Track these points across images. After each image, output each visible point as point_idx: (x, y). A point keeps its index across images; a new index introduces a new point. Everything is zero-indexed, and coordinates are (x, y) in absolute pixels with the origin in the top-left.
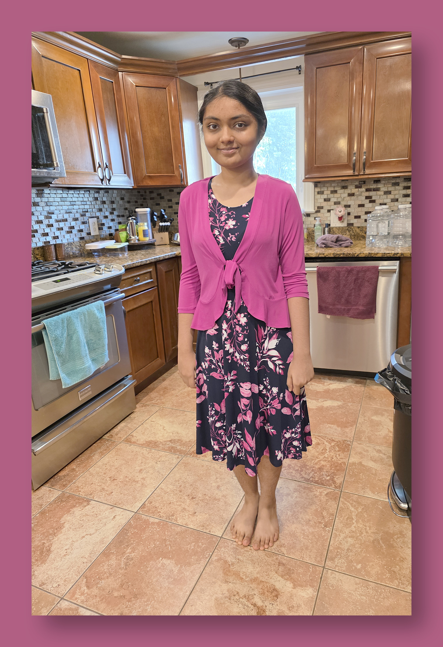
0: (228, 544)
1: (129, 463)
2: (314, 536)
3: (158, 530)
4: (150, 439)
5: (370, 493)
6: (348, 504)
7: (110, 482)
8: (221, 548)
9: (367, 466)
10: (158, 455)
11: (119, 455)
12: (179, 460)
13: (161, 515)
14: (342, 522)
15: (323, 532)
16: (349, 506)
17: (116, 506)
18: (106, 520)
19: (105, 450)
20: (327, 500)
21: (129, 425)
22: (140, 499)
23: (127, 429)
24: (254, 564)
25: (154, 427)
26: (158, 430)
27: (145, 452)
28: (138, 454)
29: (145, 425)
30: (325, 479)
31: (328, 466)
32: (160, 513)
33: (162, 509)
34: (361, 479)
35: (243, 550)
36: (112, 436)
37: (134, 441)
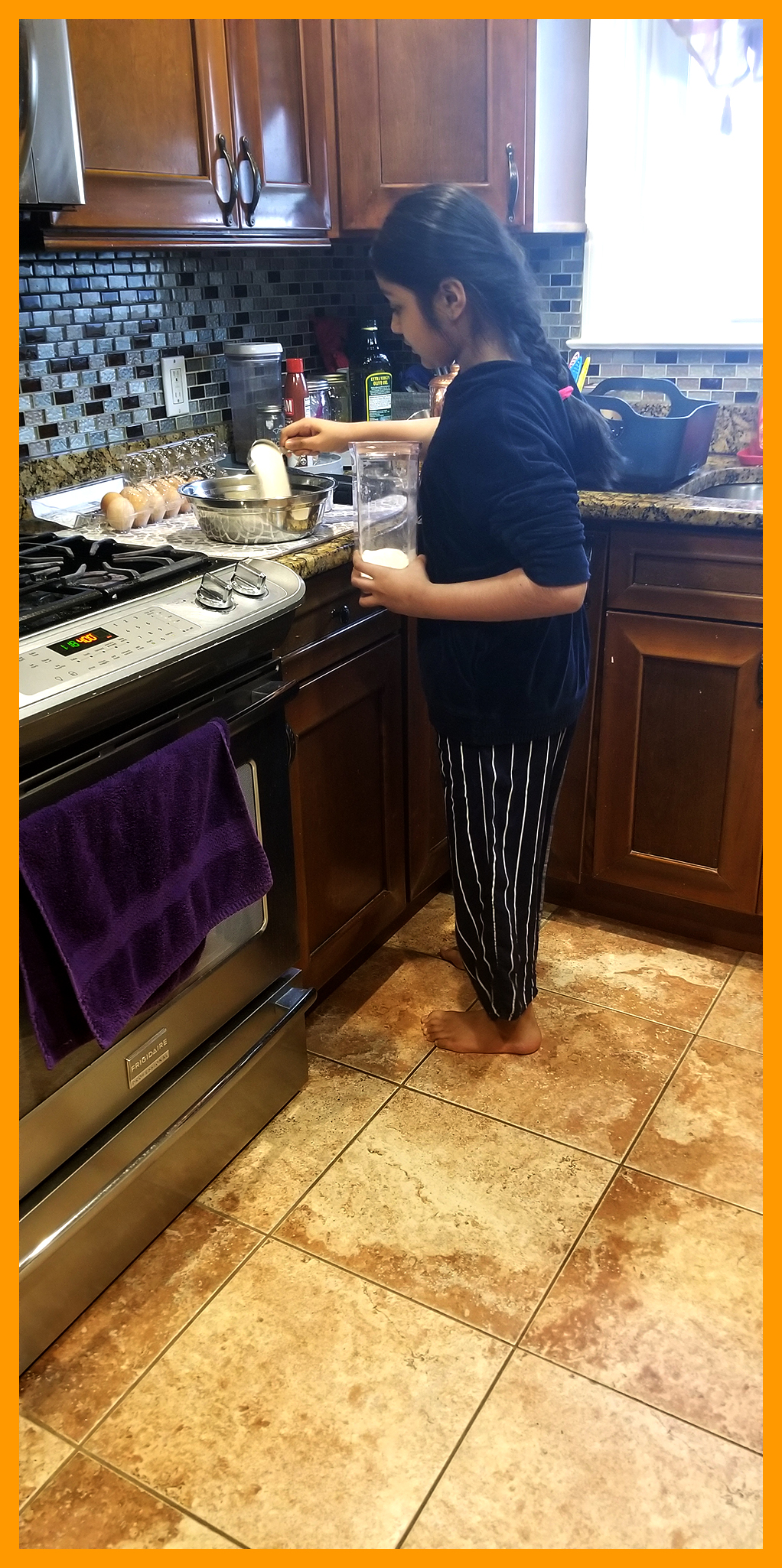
4: (374, 1238)
7: (245, 1430)
10: (414, 1323)
11: (270, 1303)
21: (288, 1157)
26: (400, 1197)
27: (361, 1297)
28: (339, 1309)
29: (351, 1167)
36: (234, 1199)
37: (318, 1238)
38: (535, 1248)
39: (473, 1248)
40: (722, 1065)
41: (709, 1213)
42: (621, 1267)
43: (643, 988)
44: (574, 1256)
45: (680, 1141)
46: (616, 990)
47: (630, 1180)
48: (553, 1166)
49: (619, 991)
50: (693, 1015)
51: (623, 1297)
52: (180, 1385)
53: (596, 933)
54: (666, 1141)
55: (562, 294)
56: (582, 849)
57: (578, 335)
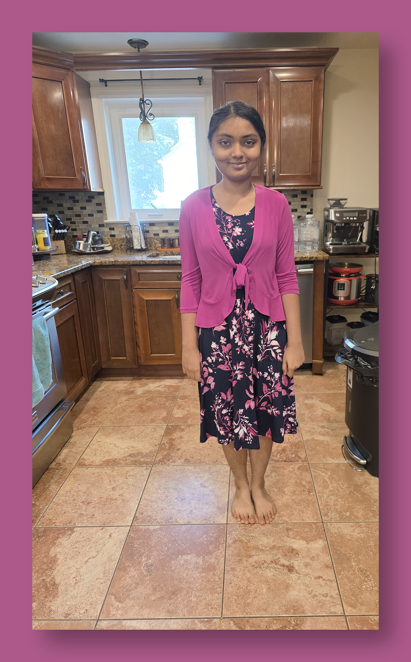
0: (236, 527)
1: (97, 485)
2: (304, 502)
3: (163, 534)
4: (106, 459)
5: (330, 459)
6: (318, 471)
7: (85, 506)
8: (231, 532)
9: (319, 440)
10: (124, 470)
11: (80, 480)
12: (149, 471)
13: (159, 521)
14: (320, 486)
15: (309, 497)
16: (319, 473)
17: (106, 526)
18: (102, 540)
19: (60, 478)
20: (301, 472)
21: (73, 450)
22: (129, 514)
23: (74, 454)
24: (267, 536)
25: (104, 447)
26: (110, 448)
27: (107, 471)
28: (102, 475)
29: (93, 447)
30: (292, 457)
31: (289, 446)
32: (158, 520)
33: (156, 516)
34: (320, 451)
35: (251, 529)
36: (59, 464)
37: (89, 463)
38: (151, 447)
39: (134, 452)
40: (186, 399)
41: (191, 428)
42: (173, 444)
43: (161, 389)
44: (161, 445)
45: (180, 416)
46: (154, 391)
47: (170, 427)
48: (150, 430)
49: (155, 392)
50: (176, 392)
51: (176, 449)
52: (61, 504)
53: (144, 381)
54: (177, 418)
55: (100, 208)
56: (136, 357)
57: (107, 219)
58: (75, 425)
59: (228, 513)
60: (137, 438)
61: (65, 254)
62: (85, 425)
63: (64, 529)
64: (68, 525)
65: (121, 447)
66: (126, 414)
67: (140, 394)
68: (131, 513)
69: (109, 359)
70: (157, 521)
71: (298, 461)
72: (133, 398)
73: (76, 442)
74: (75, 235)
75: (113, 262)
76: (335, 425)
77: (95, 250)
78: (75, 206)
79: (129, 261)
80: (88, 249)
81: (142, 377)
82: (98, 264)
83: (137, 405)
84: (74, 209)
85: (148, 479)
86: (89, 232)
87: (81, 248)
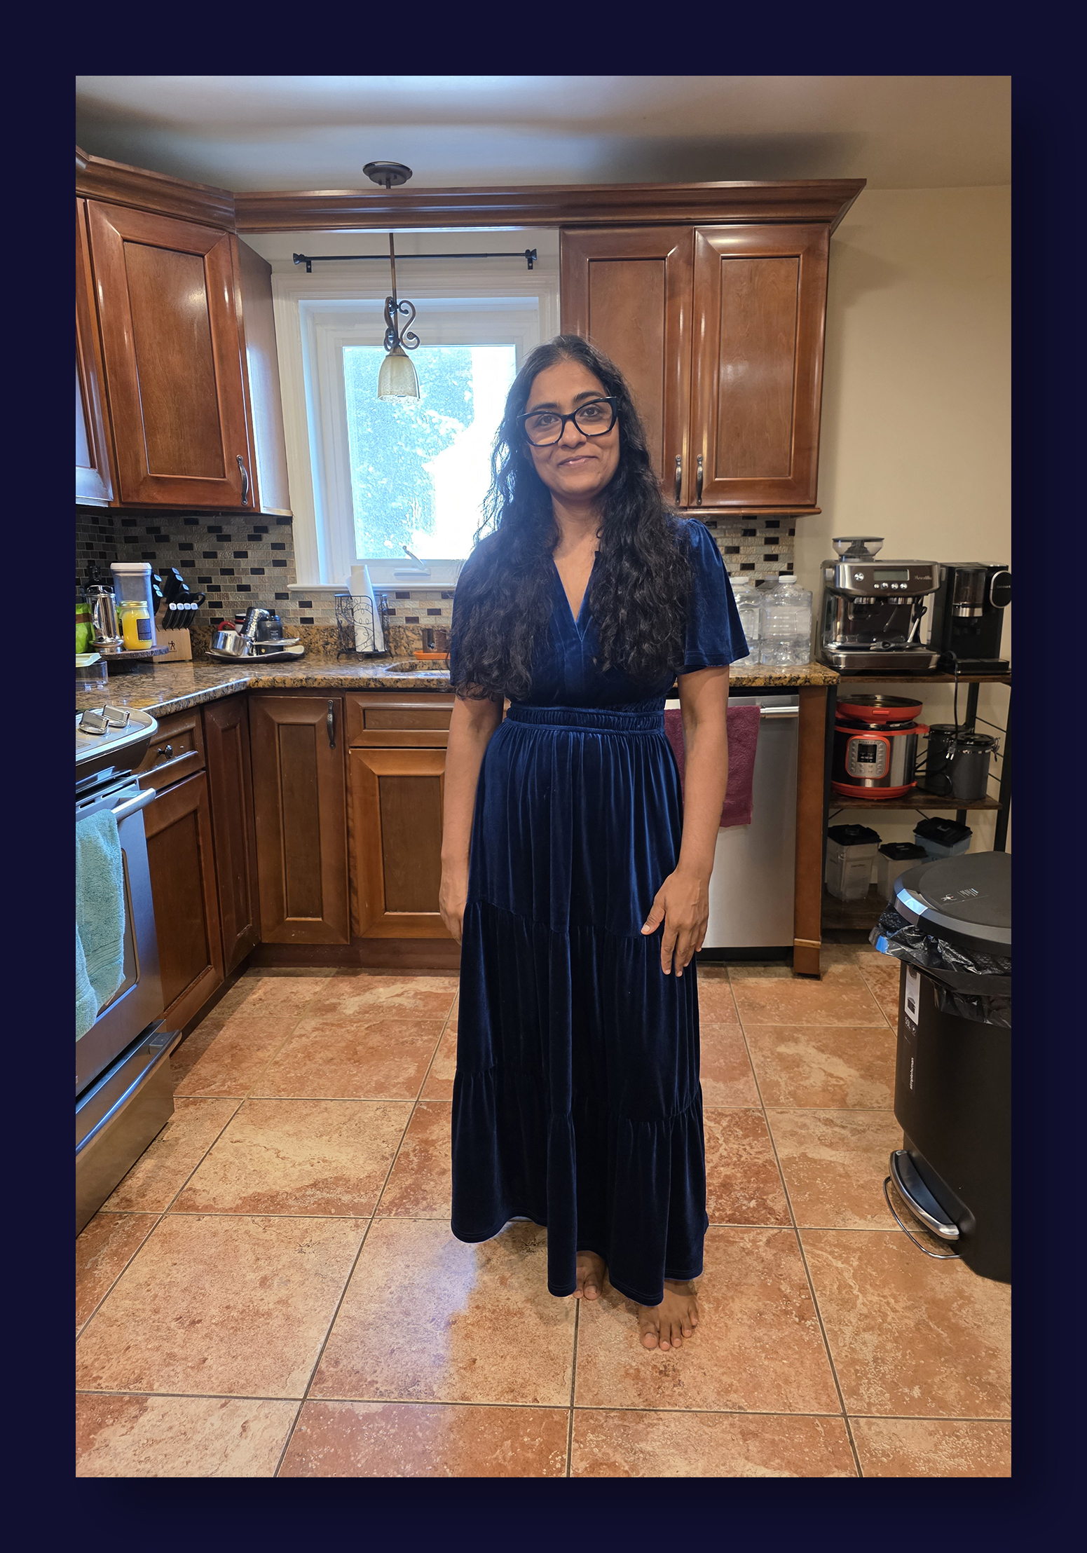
0: (597, 1420)
1: (220, 1267)
2: (790, 1347)
3: (392, 1431)
4: (251, 1191)
5: (857, 1219)
6: (824, 1254)
7: (183, 1331)
8: (584, 1435)
9: (820, 1160)
10: (297, 1228)
11: (179, 1252)
12: (362, 1232)
13: (382, 1389)
14: (832, 1300)
15: (802, 1333)
16: (827, 1258)
17: (235, 1395)
18: (221, 1441)
19: (126, 1244)
20: (775, 1255)
21: (168, 1163)
22: (300, 1361)
23: (169, 1175)
24: (686, 1452)
25: (249, 1157)
26: (265, 1162)
27: (251, 1227)
28: (236, 1238)
29: (220, 1156)
30: (749, 1208)
31: (739, 1175)
32: (378, 1385)
33: (375, 1372)
34: (824, 1193)
35: (641, 1426)
36: (128, 1200)
37: (206, 1204)
38: (370, 1162)
39: (327, 1175)
42: (431, 1154)
43: (406, 1002)
44: (399, 1158)
46: (388, 1008)
47: (425, 1108)
48: (372, 1114)
49: (390, 1008)
50: (443, 1010)
51: (437, 1170)
52: (119, 1323)
53: (365, 979)
54: (443, 1081)
55: (279, 555)
56: (348, 919)
57: (295, 582)
58: (181, 1093)
59: (574, 1373)
60: (337, 1135)
61: (190, 661)
62: (206, 1094)
63: (121, 1400)
64: (131, 1387)
65: (294, 1158)
66: (313, 1065)
67: (351, 1012)
68: (307, 1360)
69: (280, 921)
70: (377, 1389)
71: (766, 1221)
72: (333, 1025)
73: (177, 1139)
74: (217, 616)
75: (301, 680)
76: (862, 1118)
77: (261, 653)
78: (221, 548)
79: (341, 680)
80: (246, 652)
81: (359, 969)
82: (267, 686)
83: (343, 1044)
84: (219, 556)
85: (358, 1256)
86: (250, 610)
87: (229, 648)
